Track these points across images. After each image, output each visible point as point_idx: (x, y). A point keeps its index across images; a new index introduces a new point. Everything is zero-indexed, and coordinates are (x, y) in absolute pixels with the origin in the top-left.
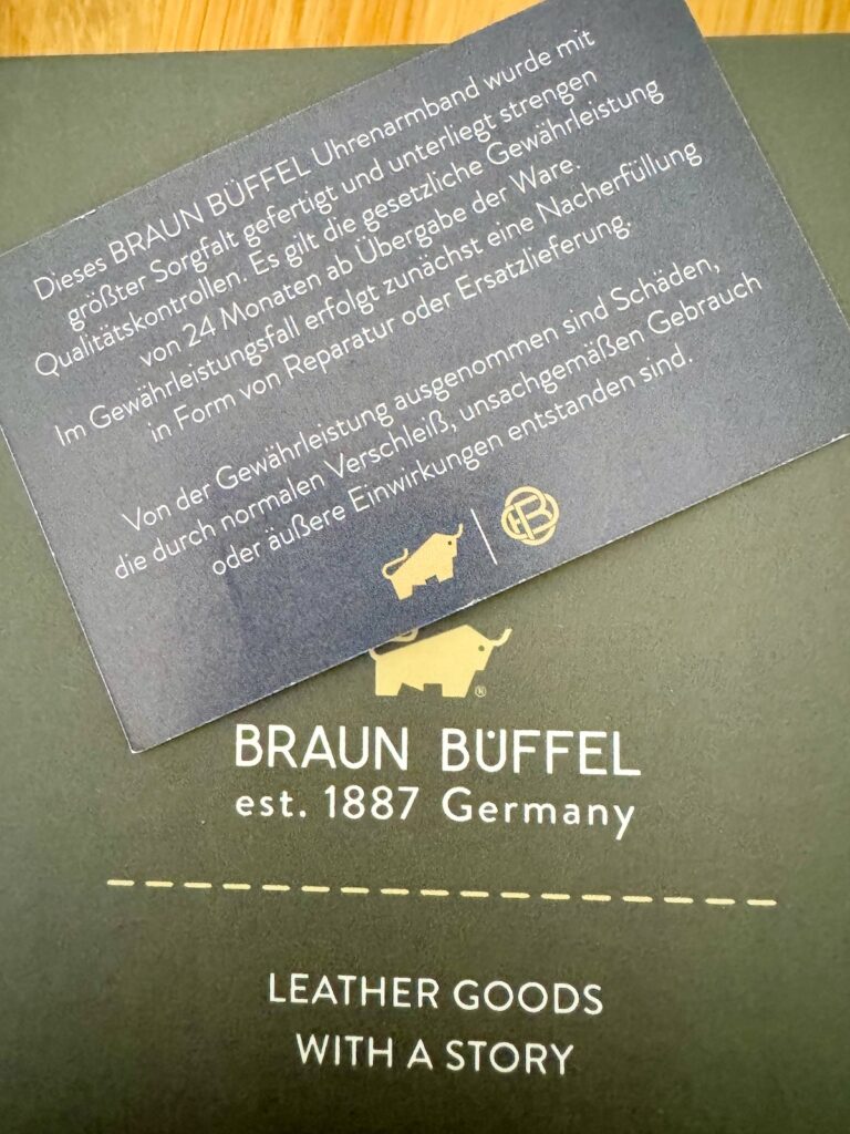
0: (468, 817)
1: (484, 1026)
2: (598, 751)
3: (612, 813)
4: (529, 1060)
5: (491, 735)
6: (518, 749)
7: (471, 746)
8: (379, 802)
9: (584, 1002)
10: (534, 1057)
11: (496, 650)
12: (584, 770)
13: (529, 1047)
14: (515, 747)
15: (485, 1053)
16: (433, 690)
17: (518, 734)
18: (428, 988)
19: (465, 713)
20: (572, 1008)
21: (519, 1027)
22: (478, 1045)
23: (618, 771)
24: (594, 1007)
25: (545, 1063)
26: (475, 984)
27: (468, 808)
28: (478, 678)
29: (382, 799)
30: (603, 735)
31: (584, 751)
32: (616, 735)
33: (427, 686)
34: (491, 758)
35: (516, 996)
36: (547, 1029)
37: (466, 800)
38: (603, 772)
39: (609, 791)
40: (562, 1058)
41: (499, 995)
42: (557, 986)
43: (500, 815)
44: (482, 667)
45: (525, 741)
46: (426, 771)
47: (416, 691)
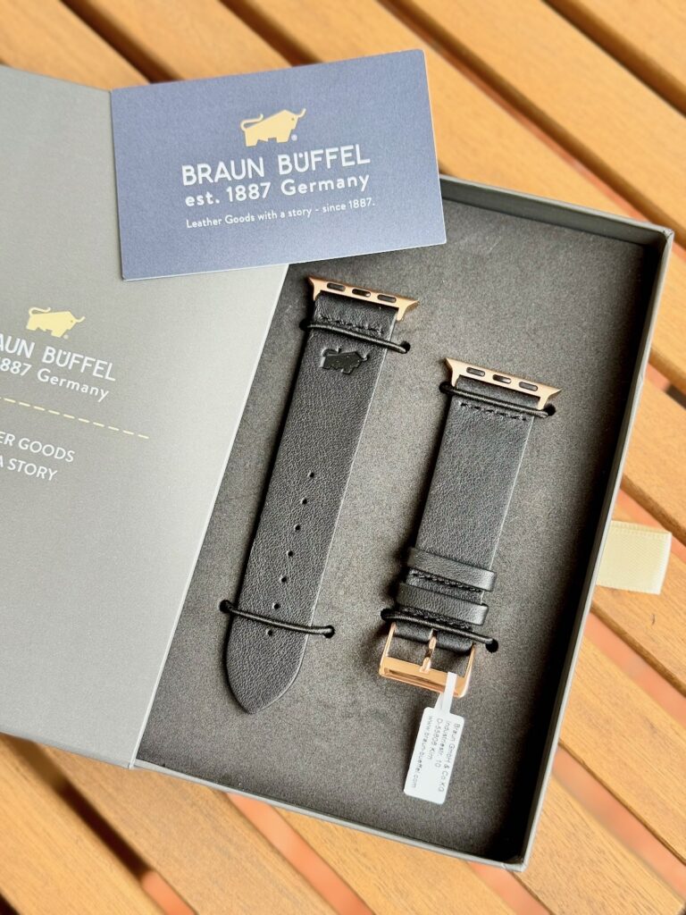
0: (47, 380)
1: (27, 456)
2: (102, 369)
3: (100, 391)
4: (39, 472)
5: (65, 353)
6: (73, 361)
7: (56, 355)
8: (15, 367)
9: (67, 456)
10: (41, 472)
11: (77, 323)
12: (95, 374)
13: (41, 468)
14: (72, 359)
15: (24, 465)
16: (49, 332)
17: (75, 355)
18: (10, 438)
19: (58, 343)
20: (61, 458)
21: (39, 460)
22: (22, 462)
23: (107, 377)
24: (69, 459)
25: (45, 474)
26: (29, 441)
27: (47, 377)
28: (67, 332)
29: (17, 366)
30: (106, 363)
31: (97, 367)
32: (111, 365)
33: (47, 330)
34: (62, 361)
35: (42, 449)
36: (50, 463)
37: (48, 374)
38: (101, 376)
39: (101, 384)
40: (52, 475)
41: (36, 447)
42: (59, 449)
43: (58, 383)
44: (70, 328)
45: (76, 358)
46: (36, 360)
47: (42, 331)
